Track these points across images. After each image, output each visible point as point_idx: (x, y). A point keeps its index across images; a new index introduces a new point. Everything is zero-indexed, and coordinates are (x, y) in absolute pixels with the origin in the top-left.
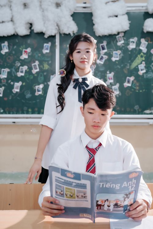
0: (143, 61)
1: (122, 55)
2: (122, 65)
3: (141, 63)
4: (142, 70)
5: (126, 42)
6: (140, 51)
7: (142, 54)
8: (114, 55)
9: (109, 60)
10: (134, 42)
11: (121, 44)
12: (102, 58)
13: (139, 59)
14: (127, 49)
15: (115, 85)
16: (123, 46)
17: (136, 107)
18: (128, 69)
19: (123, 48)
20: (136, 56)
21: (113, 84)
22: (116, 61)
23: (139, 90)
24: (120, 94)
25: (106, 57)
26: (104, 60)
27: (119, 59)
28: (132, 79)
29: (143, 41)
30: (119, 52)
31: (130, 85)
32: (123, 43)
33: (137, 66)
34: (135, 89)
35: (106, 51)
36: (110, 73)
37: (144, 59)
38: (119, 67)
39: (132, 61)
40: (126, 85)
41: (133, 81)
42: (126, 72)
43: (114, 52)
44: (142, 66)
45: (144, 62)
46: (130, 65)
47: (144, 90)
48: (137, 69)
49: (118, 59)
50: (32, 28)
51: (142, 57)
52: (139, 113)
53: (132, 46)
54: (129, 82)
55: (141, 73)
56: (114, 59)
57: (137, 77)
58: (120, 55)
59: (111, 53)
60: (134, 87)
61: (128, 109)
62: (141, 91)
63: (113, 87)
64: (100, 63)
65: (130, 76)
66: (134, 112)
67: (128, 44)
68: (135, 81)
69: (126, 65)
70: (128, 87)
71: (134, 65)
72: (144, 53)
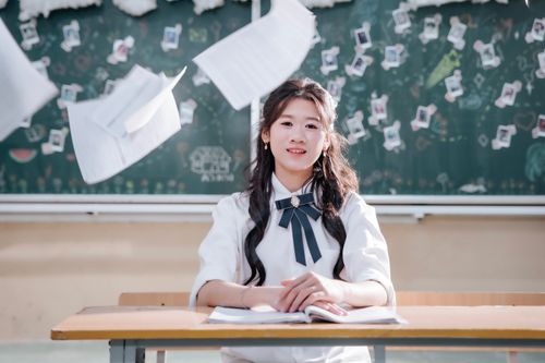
0: (456, 68)
1: (406, 55)
2: (407, 79)
3: (452, 74)
4: (453, 90)
5: (416, 25)
6: (450, 45)
7: (453, 52)
8: (387, 55)
9: (376, 67)
10: (433, 25)
11: (405, 30)
12: (359, 63)
13: (445, 65)
14: (419, 41)
15: (391, 124)
16: (408, 35)
17: (442, 178)
18: (421, 88)
19: (410, 39)
20: (440, 58)
21: (386, 122)
22: (392, 69)
23: (448, 138)
24: (403, 147)
25: (368, 60)
26: (363, 67)
27: (401, 66)
28: (430, 110)
29: (455, 22)
30: (399, 48)
31: (425, 125)
32: (409, 28)
33: (443, 81)
34: (438, 135)
35: (368, 45)
36: (379, 97)
37: (457, 64)
38: (399, 82)
39: (430, 70)
40: (417, 124)
41: (432, 117)
42: (415, 93)
43: (388, 48)
44: (454, 81)
45: (458, 72)
46: (426, 77)
47: (460, 138)
48: (441, 88)
49: (396, 64)
51: (453, 58)
52: (448, 192)
53: (430, 35)
54: (423, 118)
55: (451, 96)
56: (387, 65)
57: (443, 106)
58: (401, 54)
59: (382, 52)
60: (434, 129)
61: (422, 182)
62: (452, 140)
63: (386, 131)
64: (354, 75)
65: (427, 105)
66: (438, 190)
67: (421, 30)
68: (438, 117)
69: (417, 79)
70: (422, 129)
71: (434, 78)
72: (458, 51)
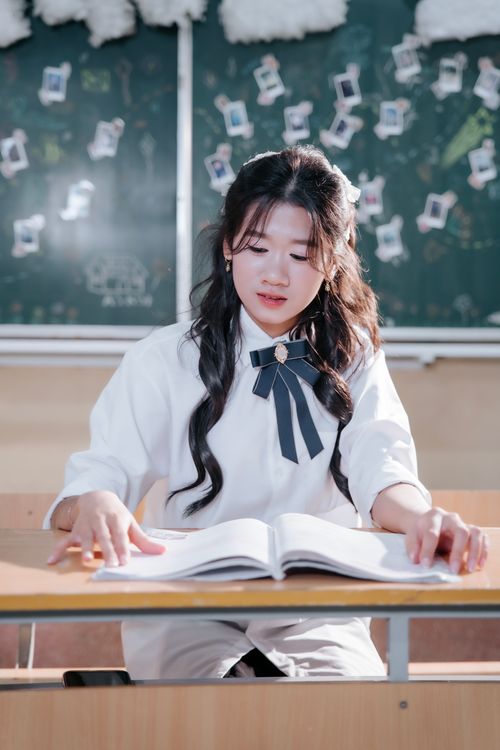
0: (486, 137)
1: (412, 116)
2: (413, 153)
3: (479, 145)
4: (482, 170)
5: (427, 71)
6: (478, 102)
7: (483, 113)
8: (384, 115)
9: (367, 134)
10: (452, 70)
11: (413, 76)
12: (342, 127)
13: (470, 132)
14: (431, 95)
15: (387, 221)
16: (416, 86)
17: (462, 303)
18: (435, 168)
19: (418, 93)
20: (463, 120)
21: (380, 218)
22: (391, 137)
23: (471, 241)
24: (406, 257)
25: (355, 124)
26: (348, 134)
27: (405, 133)
28: (447, 201)
29: (486, 65)
30: (402, 105)
31: (438, 223)
32: (418, 75)
33: (466, 156)
34: (457, 239)
35: (355, 100)
36: (371, 178)
37: (488, 130)
38: (401, 158)
39: (448, 139)
40: (428, 222)
41: (450, 212)
42: (425, 175)
43: (386, 106)
44: (482, 157)
45: (489, 144)
46: (442, 151)
47: (489, 243)
48: (464, 168)
49: (397, 130)
50: (37, 12)
51: (482, 122)
52: (471, 323)
53: (448, 85)
54: (435, 212)
55: (480, 179)
56: (384, 130)
57: (466, 195)
58: (405, 115)
59: (375, 111)
60: (453, 230)
61: (432, 310)
62: (478, 245)
63: (382, 231)
64: (334, 147)
65: (441, 192)
66: (455, 320)
67: (435, 78)
68: (458, 212)
69: (428, 153)
70: (434, 230)
71: (454, 152)
72: (490, 111)
